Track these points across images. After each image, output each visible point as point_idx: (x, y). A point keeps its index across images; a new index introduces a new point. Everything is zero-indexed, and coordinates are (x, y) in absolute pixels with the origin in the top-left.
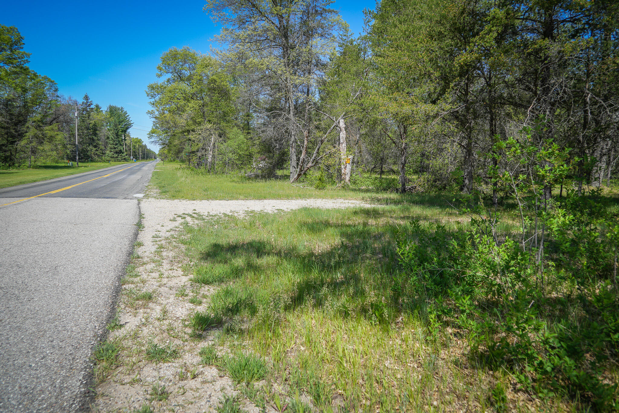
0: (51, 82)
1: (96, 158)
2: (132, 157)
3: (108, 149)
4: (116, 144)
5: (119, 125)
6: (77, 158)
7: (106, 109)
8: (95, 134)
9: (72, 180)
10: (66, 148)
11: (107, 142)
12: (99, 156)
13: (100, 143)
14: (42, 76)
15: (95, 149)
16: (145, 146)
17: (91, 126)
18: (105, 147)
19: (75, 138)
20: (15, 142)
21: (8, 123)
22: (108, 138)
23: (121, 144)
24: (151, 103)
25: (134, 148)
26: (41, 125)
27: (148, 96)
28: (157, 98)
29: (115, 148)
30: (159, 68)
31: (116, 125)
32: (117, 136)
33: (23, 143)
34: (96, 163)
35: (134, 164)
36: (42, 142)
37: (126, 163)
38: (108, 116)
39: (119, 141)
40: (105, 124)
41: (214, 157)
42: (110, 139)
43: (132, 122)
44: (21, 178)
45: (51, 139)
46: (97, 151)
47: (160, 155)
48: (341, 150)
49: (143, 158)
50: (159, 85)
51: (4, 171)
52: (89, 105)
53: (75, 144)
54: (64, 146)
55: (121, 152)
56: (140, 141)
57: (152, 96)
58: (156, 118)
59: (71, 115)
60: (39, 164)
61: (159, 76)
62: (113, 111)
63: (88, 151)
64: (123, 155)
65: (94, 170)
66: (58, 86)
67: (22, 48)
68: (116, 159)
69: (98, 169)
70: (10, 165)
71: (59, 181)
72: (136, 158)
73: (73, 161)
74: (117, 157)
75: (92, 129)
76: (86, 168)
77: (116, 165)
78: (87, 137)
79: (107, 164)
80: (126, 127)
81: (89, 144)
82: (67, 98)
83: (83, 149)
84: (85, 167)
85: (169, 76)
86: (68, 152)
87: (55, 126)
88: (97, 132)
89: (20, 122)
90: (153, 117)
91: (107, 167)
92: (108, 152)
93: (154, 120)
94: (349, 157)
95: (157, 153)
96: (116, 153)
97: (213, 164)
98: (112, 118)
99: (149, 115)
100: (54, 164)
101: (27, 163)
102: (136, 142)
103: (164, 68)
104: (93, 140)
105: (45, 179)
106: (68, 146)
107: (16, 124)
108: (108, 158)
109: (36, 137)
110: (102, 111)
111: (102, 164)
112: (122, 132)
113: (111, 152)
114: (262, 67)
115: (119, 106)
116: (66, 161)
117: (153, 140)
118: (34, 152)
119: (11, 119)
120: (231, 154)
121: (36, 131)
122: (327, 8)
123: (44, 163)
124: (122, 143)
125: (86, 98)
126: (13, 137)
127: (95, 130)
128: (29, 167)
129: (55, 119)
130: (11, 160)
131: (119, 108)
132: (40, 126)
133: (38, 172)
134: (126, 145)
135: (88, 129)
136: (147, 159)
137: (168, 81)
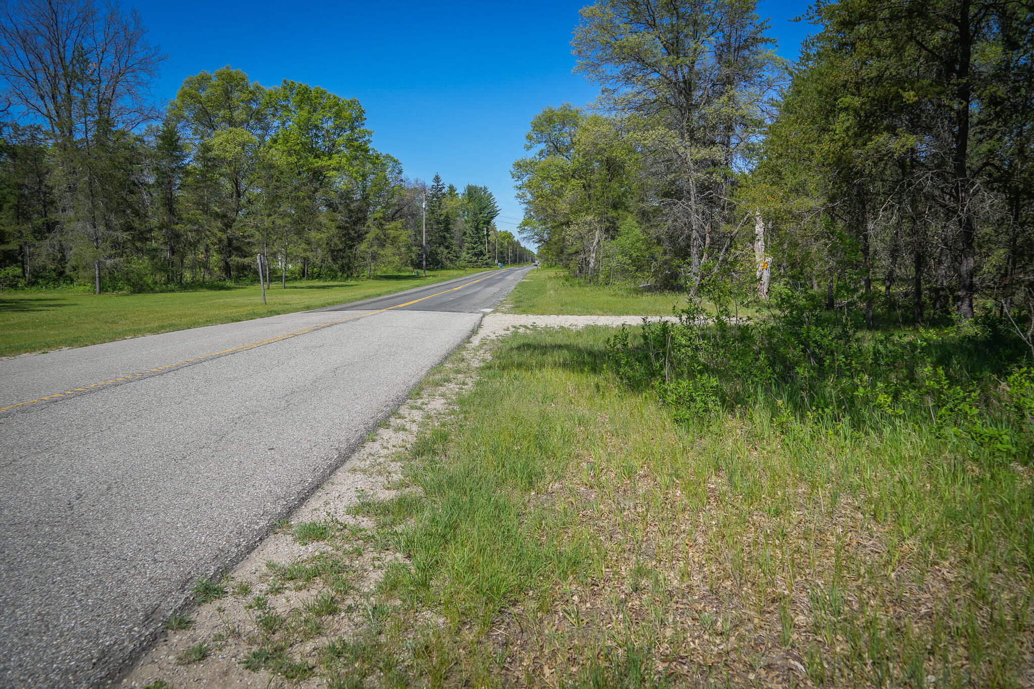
0: (394, 161)
1: (448, 263)
2: (496, 261)
3: (465, 249)
4: (475, 243)
5: (481, 213)
6: (424, 263)
7: (463, 191)
8: (447, 229)
9: (419, 294)
10: (411, 251)
11: (463, 240)
12: (451, 260)
13: (454, 242)
14: (384, 154)
15: (447, 251)
16: (518, 243)
17: (442, 218)
18: (461, 247)
19: (422, 237)
20: (354, 245)
21: (346, 222)
22: (465, 234)
23: (481, 242)
24: (517, 187)
25: (502, 247)
26: (383, 222)
27: (513, 178)
28: (525, 179)
29: (473, 248)
30: (529, 138)
31: (475, 214)
32: (476, 230)
33: (363, 247)
34: (448, 271)
35: (498, 271)
36: (384, 245)
37: (487, 271)
38: (466, 201)
39: (479, 238)
40: (461, 213)
41: (597, 260)
42: (468, 235)
43: (498, 209)
44: (362, 291)
45: (394, 240)
46: (450, 253)
47: (539, 256)
48: (757, 251)
49: (514, 262)
50: (528, 161)
51: (342, 283)
52: (441, 190)
53: (421, 246)
54: (409, 248)
55: (482, 253)
56: (509, 236)
57: (519, 178)
58: (529, 203)
59: (418, 204)
60: (379, 273)
61: (528, 148)
62: (472, 192)
63: (437, 254)
64: (485, 258)
65: (445, 280)
66: (403, 167)
67: (363, 124)
68: (474, 265)
69: (449, 280)
70: (348, 276)
71: (405, 295)
72: (504, 261)
73: (419, 268)
74: (476, 262)
75: (443, 222)
76: (435, 279)
77: (473, 273)
78: (437, 235)
79: (462, 272)
80: (490, 216)
81: (440, 245)
82: (413, 182)
83: (431, 252)
84: (433, 276)
85: (542, 146)
86: (414, 257)
87: (398, 223)
88: (451, 226)
89: (360, 219)
90: (524, 203)
91: (461, 276)
92: (464, 254)
93: (525, 206)
94: (767, 260)
95: (535, 252)
96: (475, 255)
97: (596, 271)
98: (470, 204)
99: (519, 199)
100: (396, 274)
101: (366, 273)
102: (504, 238)
103: (535, 136)
104: (444, 237)
105: (389, 292)
106: (414, 248)
107: (355, 223)
108: (464, 263)
109: (378, 240)
110: (457, 194)
111: (455, 272)
112: (484, 223)
113: (468, 253)
114: (646, 142)
115: (480, 185)
116: (411, 268)
117: (525, 235)
118: (374, 258)
119: (351, 217)
120: (620, 256)
121: (378, 231)
122: (759, 36)
123: (385, 272)
124: (483, 241)
125: (437, 179)
126: (352, 239)
127: (446, 224)
128: (369, 278)
129: (397, 211)
130: (349, 268)
131: (481, 188)
132: (381, 224)
133: (379, 285)
134: (489, 243)
135: (438, 223)
136: (519, 263)
137: (541, 152)
